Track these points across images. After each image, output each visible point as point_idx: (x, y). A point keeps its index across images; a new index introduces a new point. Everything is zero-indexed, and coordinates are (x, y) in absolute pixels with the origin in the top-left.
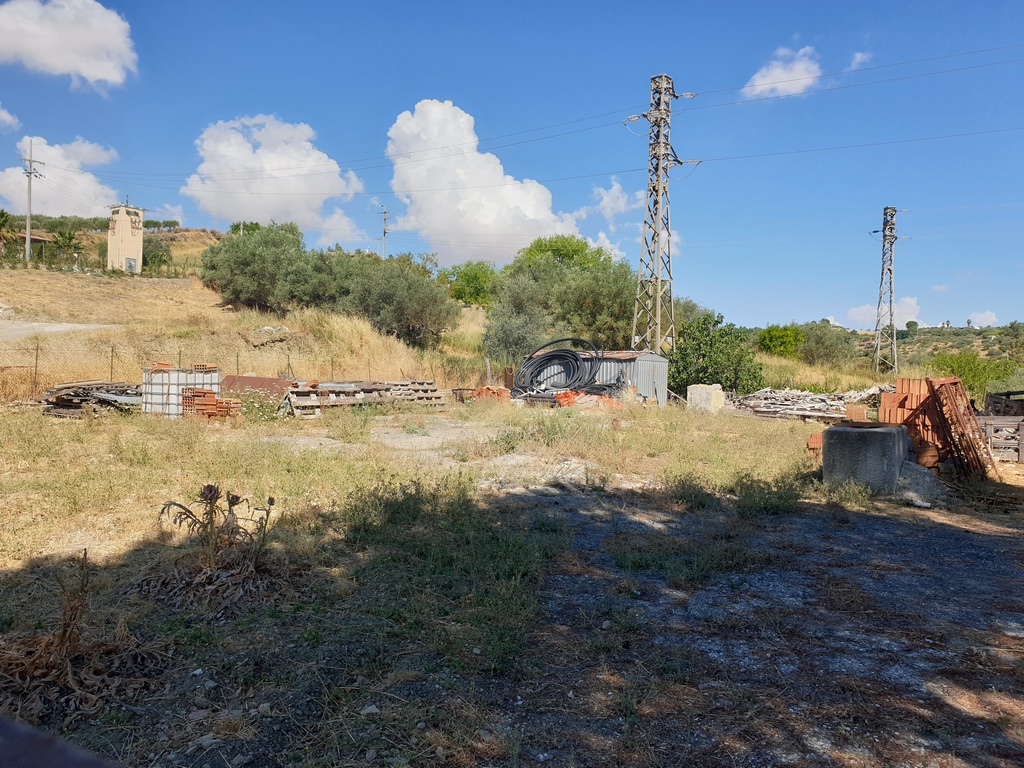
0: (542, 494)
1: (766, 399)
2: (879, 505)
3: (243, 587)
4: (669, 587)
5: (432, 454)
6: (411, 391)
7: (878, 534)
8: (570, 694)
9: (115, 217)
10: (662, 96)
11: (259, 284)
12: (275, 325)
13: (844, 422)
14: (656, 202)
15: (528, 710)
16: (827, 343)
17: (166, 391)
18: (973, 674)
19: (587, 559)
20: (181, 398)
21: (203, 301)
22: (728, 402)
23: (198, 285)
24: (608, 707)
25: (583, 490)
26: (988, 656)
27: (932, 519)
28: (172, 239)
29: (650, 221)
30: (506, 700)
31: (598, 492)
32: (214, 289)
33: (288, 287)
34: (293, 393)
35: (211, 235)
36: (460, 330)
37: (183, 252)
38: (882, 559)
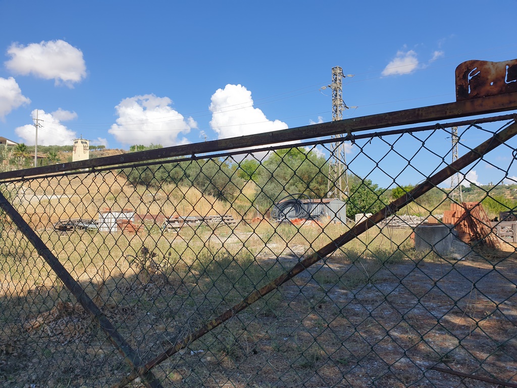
0: (285, 259)
1: (394, 220)
2: (441, 260)
4: (340, 289)
6: (221, 220)
7: (437, 270)
9: (76, 144)
10: (337, 76)
12: (155, 193)
16: (427, 194)
17: (110, 221)
20: (116, 224)
21: (119, 183)
24: (311, 325)
25: (303, 257)
26: (473, 307)
27: (466, 265)
28: (102, 154)
32: (123, 177)
33: (160, 175)
34: (167, 221)
35: (121, 152)
38: (437, 278)
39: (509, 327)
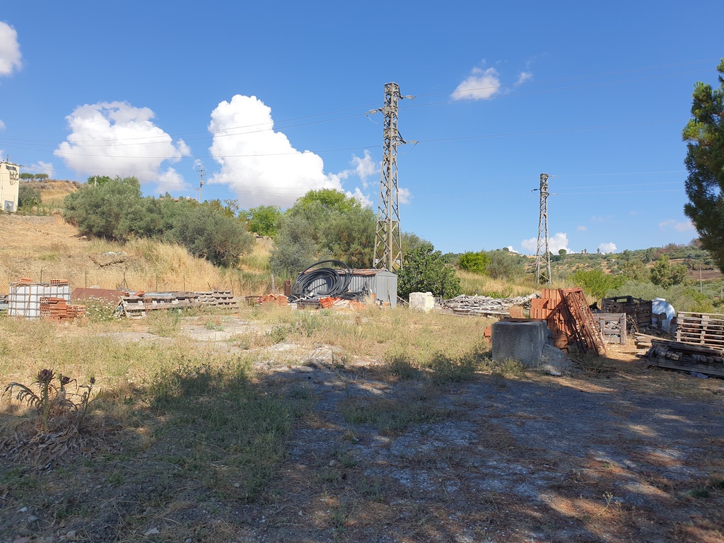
0: (299, 372)
1: (462, 302)
2: (528, 374)
3: (68, 445)
4: (380, 435)
5: (224, 345)
6: (214, 298)
7: (524, 395)
8: (300, 513)
10: (392, 96)
11: (107, 221)
12: (117, 250)
13: (507, 318)
14: (388, 169)
15: (269, 526)
16: (505, 264)
17: (27, 300)
18: (571, 487)
19: (325, 417)
20: (39, 304)
21: (65, 233)
22: (437, 304)
23: (61, 221)
24: (325, 521)
25: (329, 368)
26: (582, 474)
27: (561, 383)
28: (43, 187)
29: (385, 182)
30: (254, 519)
31: (340, 369)
32: (73, 224)
33: (128, 223)
34: (125, 300)
35: (73, 185)
36: (254, 254)
37: (51, 197)
38: (524, 411)
39: (641, 521)
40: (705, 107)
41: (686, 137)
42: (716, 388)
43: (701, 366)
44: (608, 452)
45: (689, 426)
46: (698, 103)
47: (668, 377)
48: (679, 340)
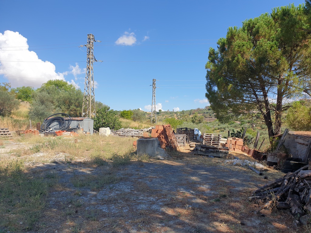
0: (49, 166)
1: (122, 131)
2: (151, 160)
4: (91, 191)
5: (6, 155)
8: (56, 232)
10: (91, 40)
13: (142, 137)
14: (89, 72)
18: (172, 204)
19: (64, 186)
22: (111, 132)
26: (176, 198)
27: (164, 163)
29: (87, 77)
31: (69, 163)
36: (20, 110)
38: (152, 175)
39: (198, 213)
40: (213, 57)
41: (206, 68)
42: (217, 161)
43: (212, 153)
44: (184, 188)
45: (210, 176)
46: (210, 55)
47: (201, 158)
48: (204, 144)
